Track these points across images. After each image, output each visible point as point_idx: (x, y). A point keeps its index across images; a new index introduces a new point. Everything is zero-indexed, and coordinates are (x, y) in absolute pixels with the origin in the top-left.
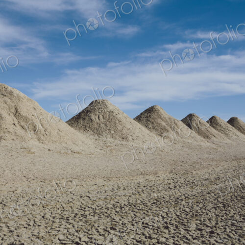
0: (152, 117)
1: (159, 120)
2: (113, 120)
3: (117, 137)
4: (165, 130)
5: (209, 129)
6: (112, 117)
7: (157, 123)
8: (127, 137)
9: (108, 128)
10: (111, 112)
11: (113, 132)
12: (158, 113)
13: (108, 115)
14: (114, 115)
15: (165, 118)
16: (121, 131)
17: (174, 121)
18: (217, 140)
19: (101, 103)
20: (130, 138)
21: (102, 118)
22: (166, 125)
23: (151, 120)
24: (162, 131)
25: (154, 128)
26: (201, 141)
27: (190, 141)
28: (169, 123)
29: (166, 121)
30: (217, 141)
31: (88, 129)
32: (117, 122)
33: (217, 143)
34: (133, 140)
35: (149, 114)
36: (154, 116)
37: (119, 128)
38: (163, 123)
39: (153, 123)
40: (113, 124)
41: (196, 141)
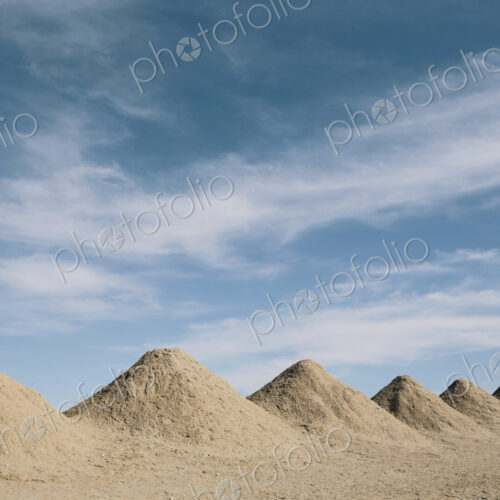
0: (294, 385)
1: (309, 391)
2: (176, 394)
3: (174, 433)
4: (319, 413)
5: (439, 409)
6: (175, 386)
7: (303, 399)
8: (197, 432)
9: (159, 412)
10: (177, 376)
11: (167, 422)
12: (308, 376)
13: (168, 383)
14: (183, 382)
15: (323, 387)
16: (187, 418)
17: (344, 392)
18: (457, 433)
19: (160, 355)
20: (205, 437)
21: (153, 390)
22: (322, 403)
23: (290, 391)
24: (312, 417)
25: (295, 410)
26: (407, 436)
27: (375, 438)
28: (332, 397)
29: (324, 394)
30: (454, 436)
31: (114, 415)
32: (185, 398)
33: (453, 440)
34: (212, 439)
35: (289, 379)
36: (298, 382)
37: (185, 413)
38: (317, 399)
39: (293, 399)
40: (173, 403)
41: (391, 437)
